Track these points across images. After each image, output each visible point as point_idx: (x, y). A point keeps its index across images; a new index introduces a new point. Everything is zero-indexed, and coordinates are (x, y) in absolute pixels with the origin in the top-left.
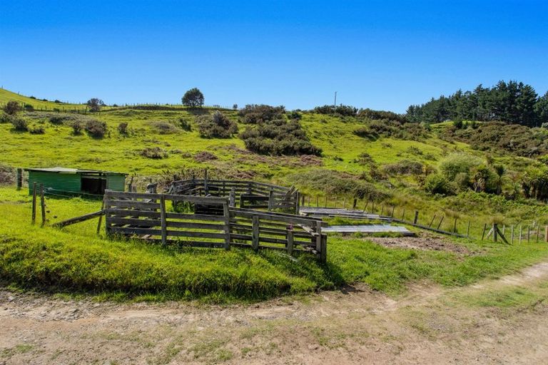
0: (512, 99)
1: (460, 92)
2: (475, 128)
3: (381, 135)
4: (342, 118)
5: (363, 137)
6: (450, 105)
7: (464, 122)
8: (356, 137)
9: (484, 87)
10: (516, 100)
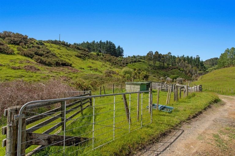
0: (110, 47)
1: (94, 42)
2: (103, 56)
3: (86, 58)
4: (67, 48)
5: (80, 58)
6: (91, 46)
7: (99, 53)
8: (77, 58)
9: (102, 41)
10: (111, 48)
